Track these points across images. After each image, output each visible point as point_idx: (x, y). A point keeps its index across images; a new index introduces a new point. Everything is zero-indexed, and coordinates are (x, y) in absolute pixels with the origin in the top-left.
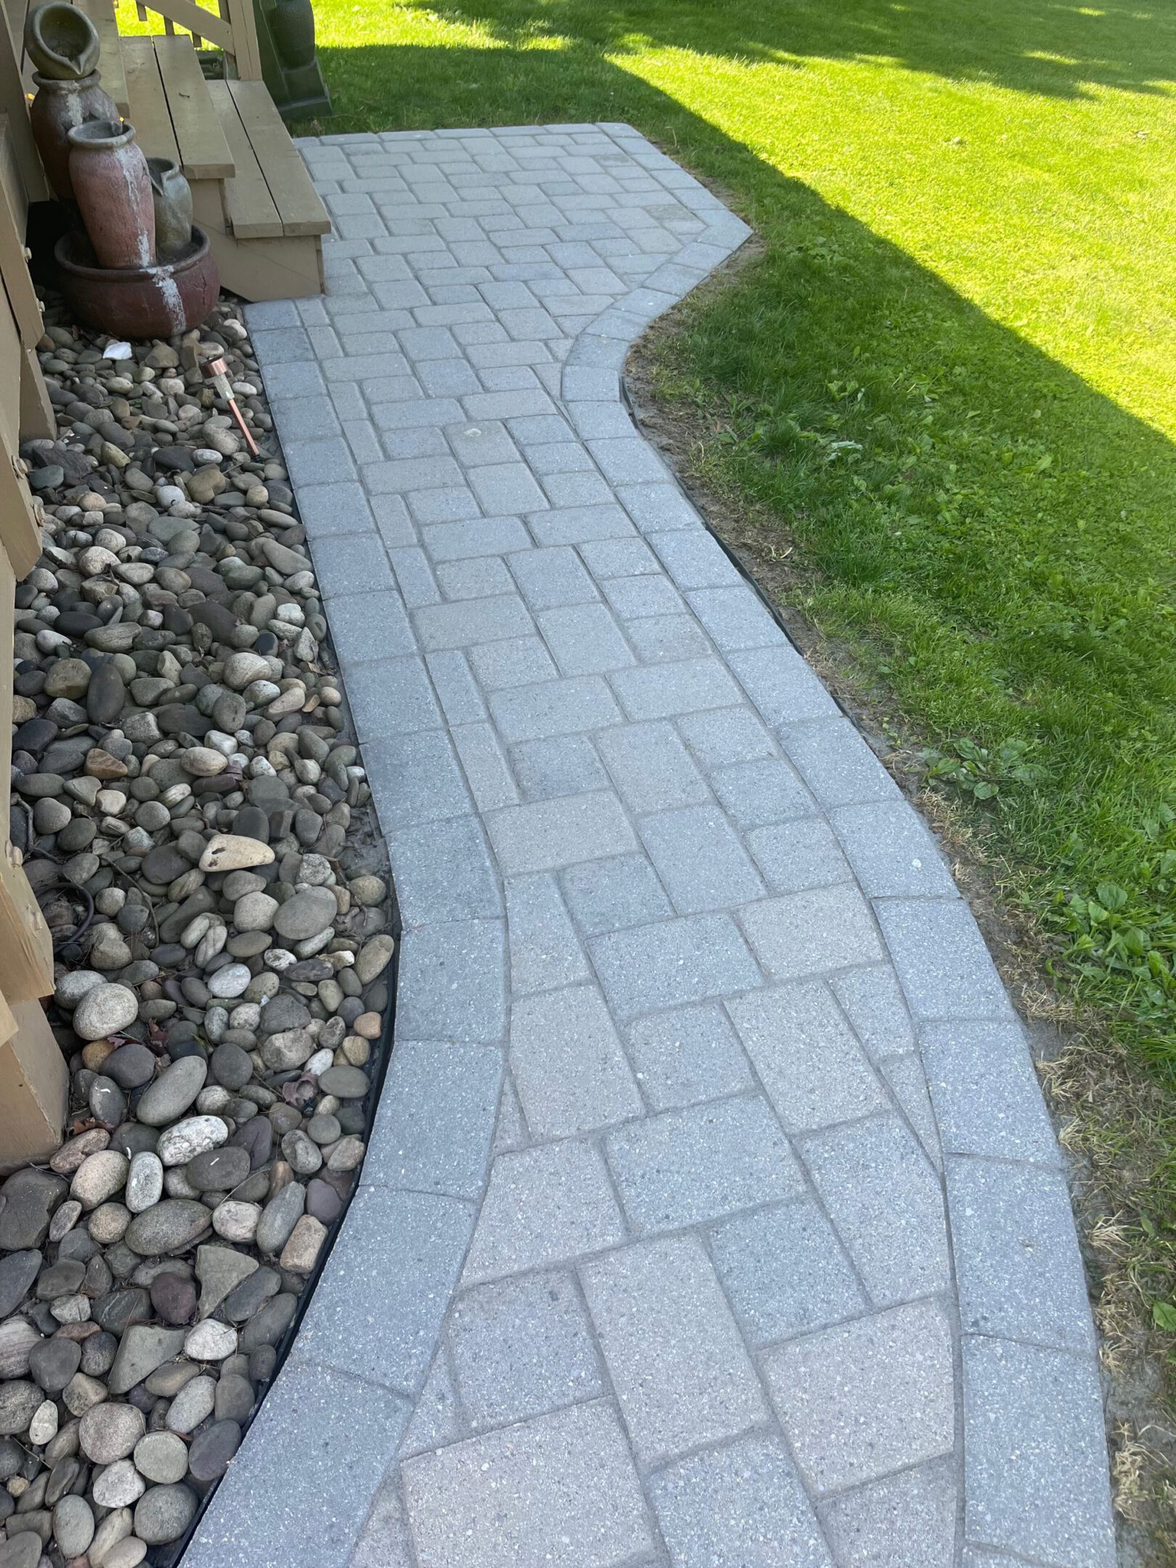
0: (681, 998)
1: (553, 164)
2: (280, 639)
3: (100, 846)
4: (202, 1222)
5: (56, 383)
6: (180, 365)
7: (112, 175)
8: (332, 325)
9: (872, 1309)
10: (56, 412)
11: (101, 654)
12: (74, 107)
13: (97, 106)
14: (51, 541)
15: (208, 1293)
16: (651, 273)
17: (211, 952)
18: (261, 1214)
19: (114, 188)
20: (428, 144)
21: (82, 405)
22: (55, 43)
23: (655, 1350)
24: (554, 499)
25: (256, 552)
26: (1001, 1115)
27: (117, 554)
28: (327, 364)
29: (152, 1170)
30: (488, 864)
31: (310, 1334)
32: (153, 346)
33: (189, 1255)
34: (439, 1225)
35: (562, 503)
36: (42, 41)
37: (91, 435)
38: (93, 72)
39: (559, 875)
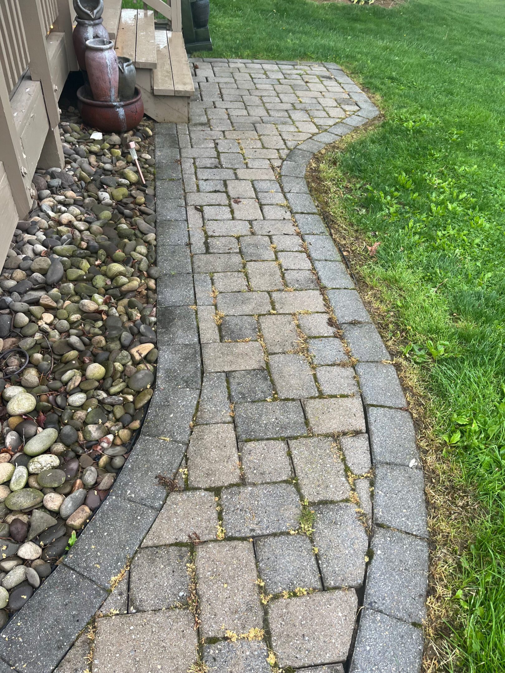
0: (269, 435)
1: (299, 77)
2: (134, 260)
3: (38, 336)
4: (39, 499)
5: (68, 146)
6: (121, 144)
7: (101, 61)
8: (189, 135)
9: (324, 589)
10: (65, 158)
11: (57, 257)
12: (90, 32)
13: (100, 32)
14: (50, 209)
15: (32, 530)
16: (331, 126)
17: (72, 387)
18: (63, 500)
19: (102, 67)
20: (248, 65)
21: (76, 156)
22: (85, 5)
23: (220, 590)
24: (266, 215)
25: (134, 223)
26: (405, 511)
27: (75, 217)
28: (183, 150)
29: (22, 474)
30: (199, 365)
31: (71, 556)
32: (111, 135)
33: (30, 513)
34: (139, 518)
35: (269, 218)
36: (79, 3)
37: (77, 168)
38: (100, 18)
39: (228, 375)
